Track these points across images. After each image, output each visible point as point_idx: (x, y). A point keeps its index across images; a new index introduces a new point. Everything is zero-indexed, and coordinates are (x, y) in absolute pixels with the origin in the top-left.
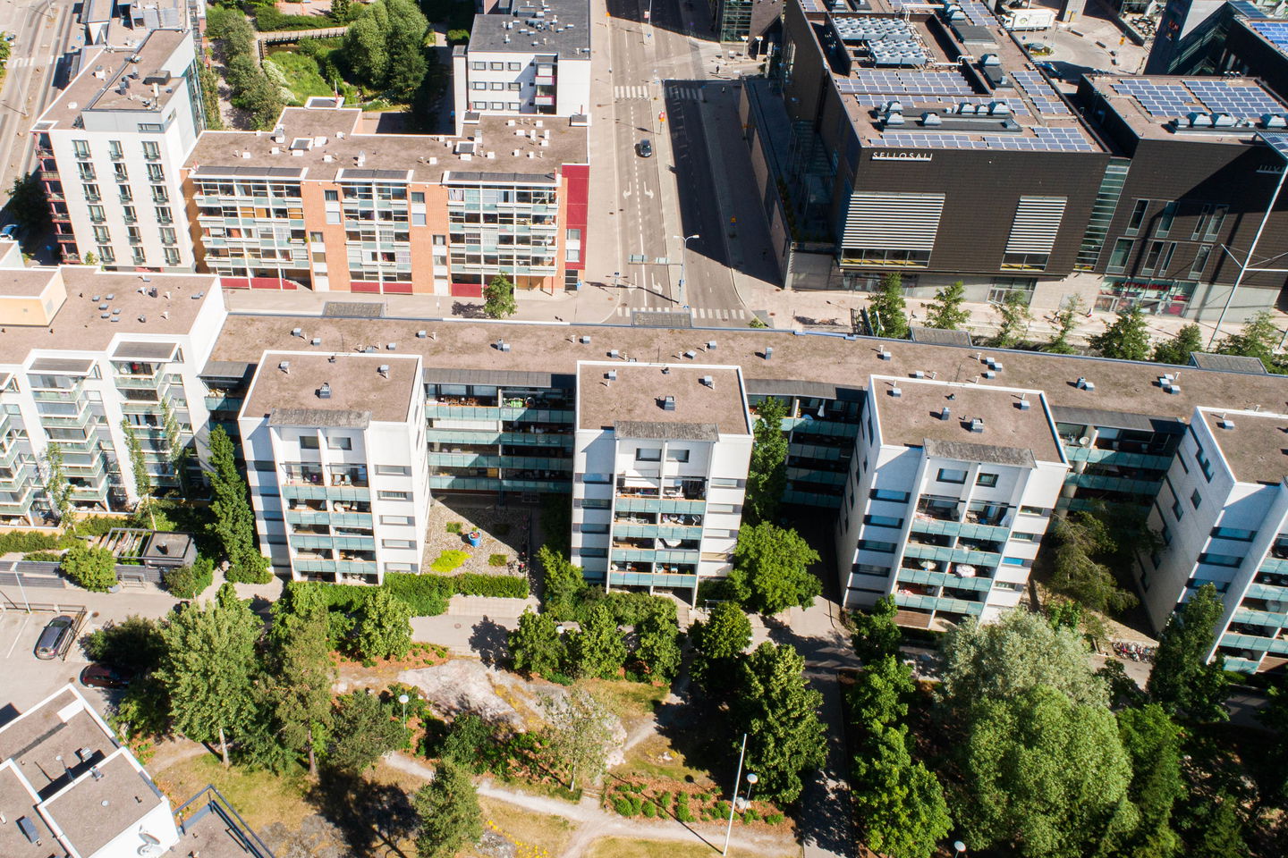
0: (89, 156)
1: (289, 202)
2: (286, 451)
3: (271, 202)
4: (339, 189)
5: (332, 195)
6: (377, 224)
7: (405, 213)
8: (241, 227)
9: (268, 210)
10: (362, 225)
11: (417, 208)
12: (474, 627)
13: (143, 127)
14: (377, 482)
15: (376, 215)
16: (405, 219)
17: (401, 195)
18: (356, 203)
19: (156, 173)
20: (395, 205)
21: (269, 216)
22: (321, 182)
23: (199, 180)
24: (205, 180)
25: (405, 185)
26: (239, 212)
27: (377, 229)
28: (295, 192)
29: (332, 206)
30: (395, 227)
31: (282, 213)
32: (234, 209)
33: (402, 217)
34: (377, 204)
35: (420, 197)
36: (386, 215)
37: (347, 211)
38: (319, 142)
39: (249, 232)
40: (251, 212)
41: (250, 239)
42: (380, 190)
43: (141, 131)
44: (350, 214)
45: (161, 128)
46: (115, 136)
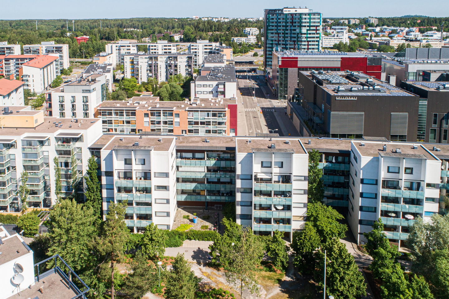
0: (64, 102)
1: (131, 118)
2: (118, 165)
3: (125, 118)
4: (149, 112)
5: (146, 115)
6: (162, 126)
7: (172, 121)
8: (113, 128)
9: (123, 121)
10: (156, 127)
11: (177, 120)
12: (194, 251)
13: (84, 91)
14: (155, 181)
15: (162, 122)
16: (172, 124)
17: (171, 115)
18: (155, 119)
19: (86, 108)
20: (169, 119)
21: (123, 123)
22: (143, 110)
23: (100, 110)
24: (103, 110)
25: (172, 111)
26: (113, 122)
27: (162, 128)
28: (134, 114)
29: (147, 119)
30: (168, 127)
31: (128, 122)
32: (111, 121)
33: (171, 123)
34: (162, 118)
35: (178, 115)
36: (165, 123)
37: (151, 121)
38: (144, 102)
39: (116, 130)
40: (117, 122)
41: (116, 133)
42: (164, 113)
43: (83, 92)
44: (153, 123)
45: (89, 91)
46: (73, 95)
